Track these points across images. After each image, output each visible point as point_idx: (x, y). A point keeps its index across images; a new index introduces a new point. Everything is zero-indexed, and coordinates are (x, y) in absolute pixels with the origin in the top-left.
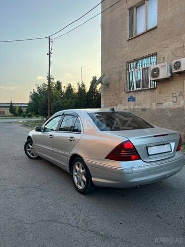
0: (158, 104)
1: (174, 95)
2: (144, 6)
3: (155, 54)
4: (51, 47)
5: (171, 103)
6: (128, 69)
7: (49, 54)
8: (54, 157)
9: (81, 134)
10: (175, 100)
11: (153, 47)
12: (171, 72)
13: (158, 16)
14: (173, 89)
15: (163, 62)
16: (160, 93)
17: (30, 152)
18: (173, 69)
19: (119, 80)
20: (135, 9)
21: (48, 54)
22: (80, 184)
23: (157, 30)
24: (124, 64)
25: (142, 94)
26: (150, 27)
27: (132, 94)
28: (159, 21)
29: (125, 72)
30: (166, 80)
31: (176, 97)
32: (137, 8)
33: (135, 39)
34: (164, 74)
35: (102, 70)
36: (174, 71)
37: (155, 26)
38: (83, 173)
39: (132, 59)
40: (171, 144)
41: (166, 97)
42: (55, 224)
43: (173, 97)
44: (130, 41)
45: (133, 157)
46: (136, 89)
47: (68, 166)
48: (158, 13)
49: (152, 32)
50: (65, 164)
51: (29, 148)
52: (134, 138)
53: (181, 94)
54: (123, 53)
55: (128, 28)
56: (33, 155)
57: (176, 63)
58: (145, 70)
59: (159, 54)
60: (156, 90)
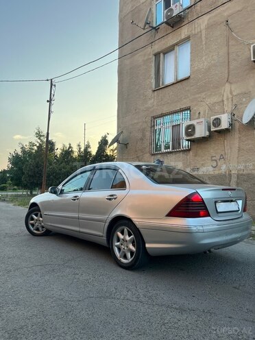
0: (193, 170)
1: (214, 158)
2: (173, 53)
3: (189, 109)
4: (53, 92)
5: (211, 169)
6: (154, 126)
7: (50, 101)
8: (80, 226)
9: (127, 190)
10: (214, 164)
11: (185, 100)
12: (209, 130)
13: (191, 65)
14: (212, 151)
15: (199, 118)
16: (195, 156)
17: (33, 225)
18: (212, 126)
19: (142, 139)
20: (162, 55)
21: (48, 101)
22: (125, 257)
23: (191, 80)
24: (149, 119)
25: (173, 157)
26: (181, 77)
27: (159, 157)
28: (192, 72)
29: (150, 129)
30: (203, 140)
31: (216, 161)
32: (164, 54)
33: (163, 90)
34: (201, 132)
35: (118, 127)
36: (213, 129)
37: (187, 76)
38: (130, 240)
39: (159, 113)
40: (238, 201)
41: (204, 160)
42: (109, 300)
43: (212, 160)
44: (156, 92)
45: (202, 213)
46: (163, 150)
47: (105, 235)
48: (191, 61)
49: (184, 82)
50: (99, 233)
51: (32, 219)
52: (201, 190)
53: (222, 157)
54: (147, 106)
55: (154, 77)
56: (38, 229)
57: (215, 119)
58: (176, 127)
59: (194, 109)
60: (191, 152)
